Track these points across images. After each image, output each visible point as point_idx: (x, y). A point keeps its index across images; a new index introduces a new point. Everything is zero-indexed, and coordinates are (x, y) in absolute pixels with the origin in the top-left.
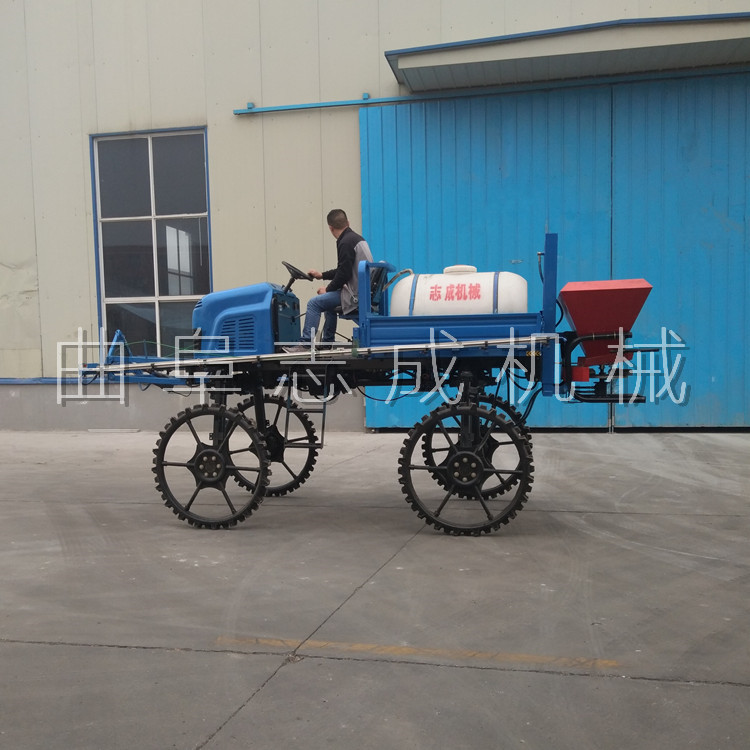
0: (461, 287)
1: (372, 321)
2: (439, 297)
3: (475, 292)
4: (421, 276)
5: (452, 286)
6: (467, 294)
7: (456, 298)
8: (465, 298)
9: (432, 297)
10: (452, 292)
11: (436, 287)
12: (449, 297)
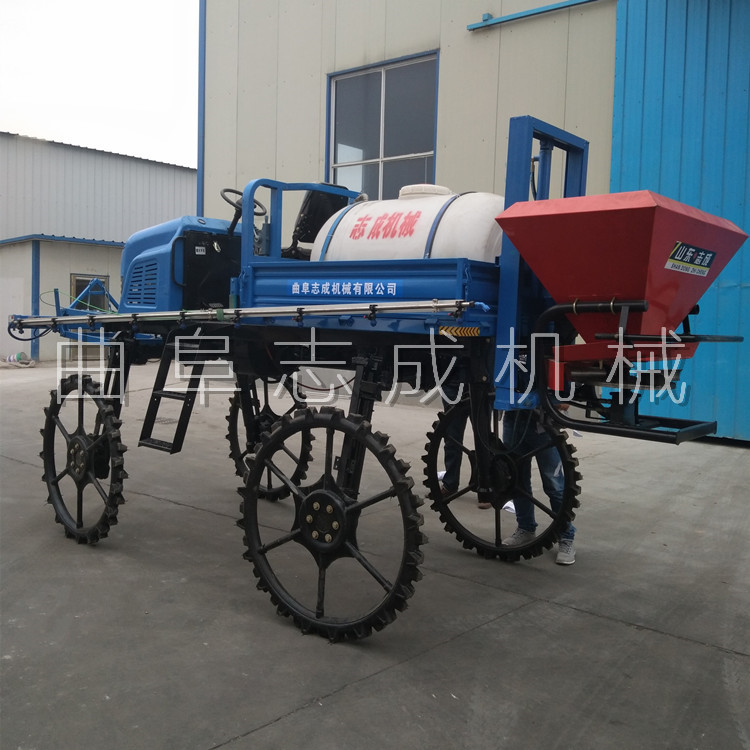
0: (395, 218)
1: (255, 269)
3: (410, 225)
5: (385, 217)
6: (398, 229)
7: (382, 234)
8: (392, 236)
9: (354, 232)
10: (381, 226)
11: (363, 219)
12: (374, 234)
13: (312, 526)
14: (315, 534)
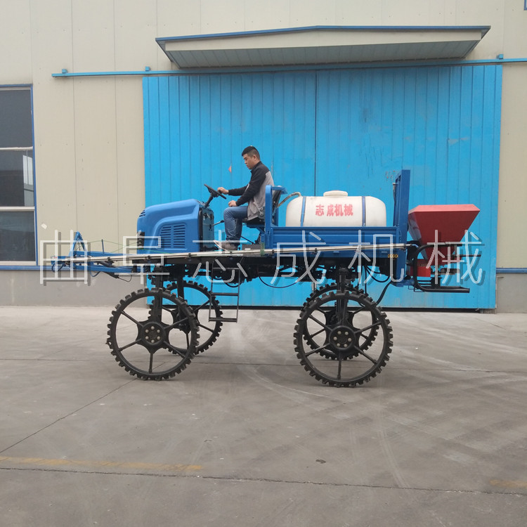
0: (338, 207)
2: (323, 213)
3: (349, 211)
4: (308, 198)
5: (332, 206)
6: (343, 211)
7: (335, 214)
8: (342, 215)
9: (317, 213)
10: (332, 210)
11: (320, 206)
12: (330, 213)
13: (336, 342)
14: (338, 345)
